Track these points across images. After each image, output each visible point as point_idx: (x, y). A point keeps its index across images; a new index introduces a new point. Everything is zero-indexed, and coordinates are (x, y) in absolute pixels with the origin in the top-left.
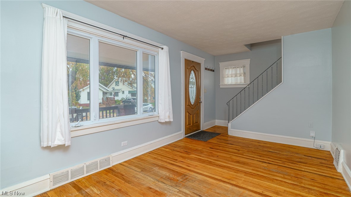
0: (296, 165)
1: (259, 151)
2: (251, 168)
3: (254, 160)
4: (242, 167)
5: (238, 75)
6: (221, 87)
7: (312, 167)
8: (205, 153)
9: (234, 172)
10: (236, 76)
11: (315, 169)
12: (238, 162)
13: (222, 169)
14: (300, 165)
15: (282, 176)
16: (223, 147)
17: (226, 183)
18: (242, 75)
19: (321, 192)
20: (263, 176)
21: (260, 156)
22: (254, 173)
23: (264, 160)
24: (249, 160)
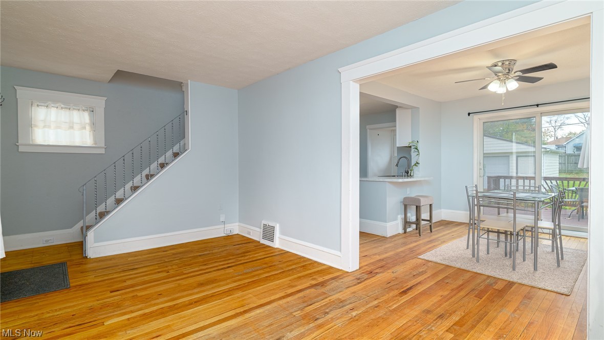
0: (248, 257)
1: (191, 260)
2: (228, 281)
3: (210, 272)
4: (219, 286)
5: (76, 127)
6: (21, 149)
7: (259, 253)
8: (127, 303)
9: (228, 296)
10: (72, 128)
11: (264, 253)
12: (201, 285)
13: (207, 302)
14: (250, 255)
15: (262, 271)
16: (131, 279)
17: (250, 311)
18: (88, 128)
19: (301, 267)
20: (253, 281)
21: (205, 265)
22: (244, 284)
23: (217, 266)
24: (207, 275)
